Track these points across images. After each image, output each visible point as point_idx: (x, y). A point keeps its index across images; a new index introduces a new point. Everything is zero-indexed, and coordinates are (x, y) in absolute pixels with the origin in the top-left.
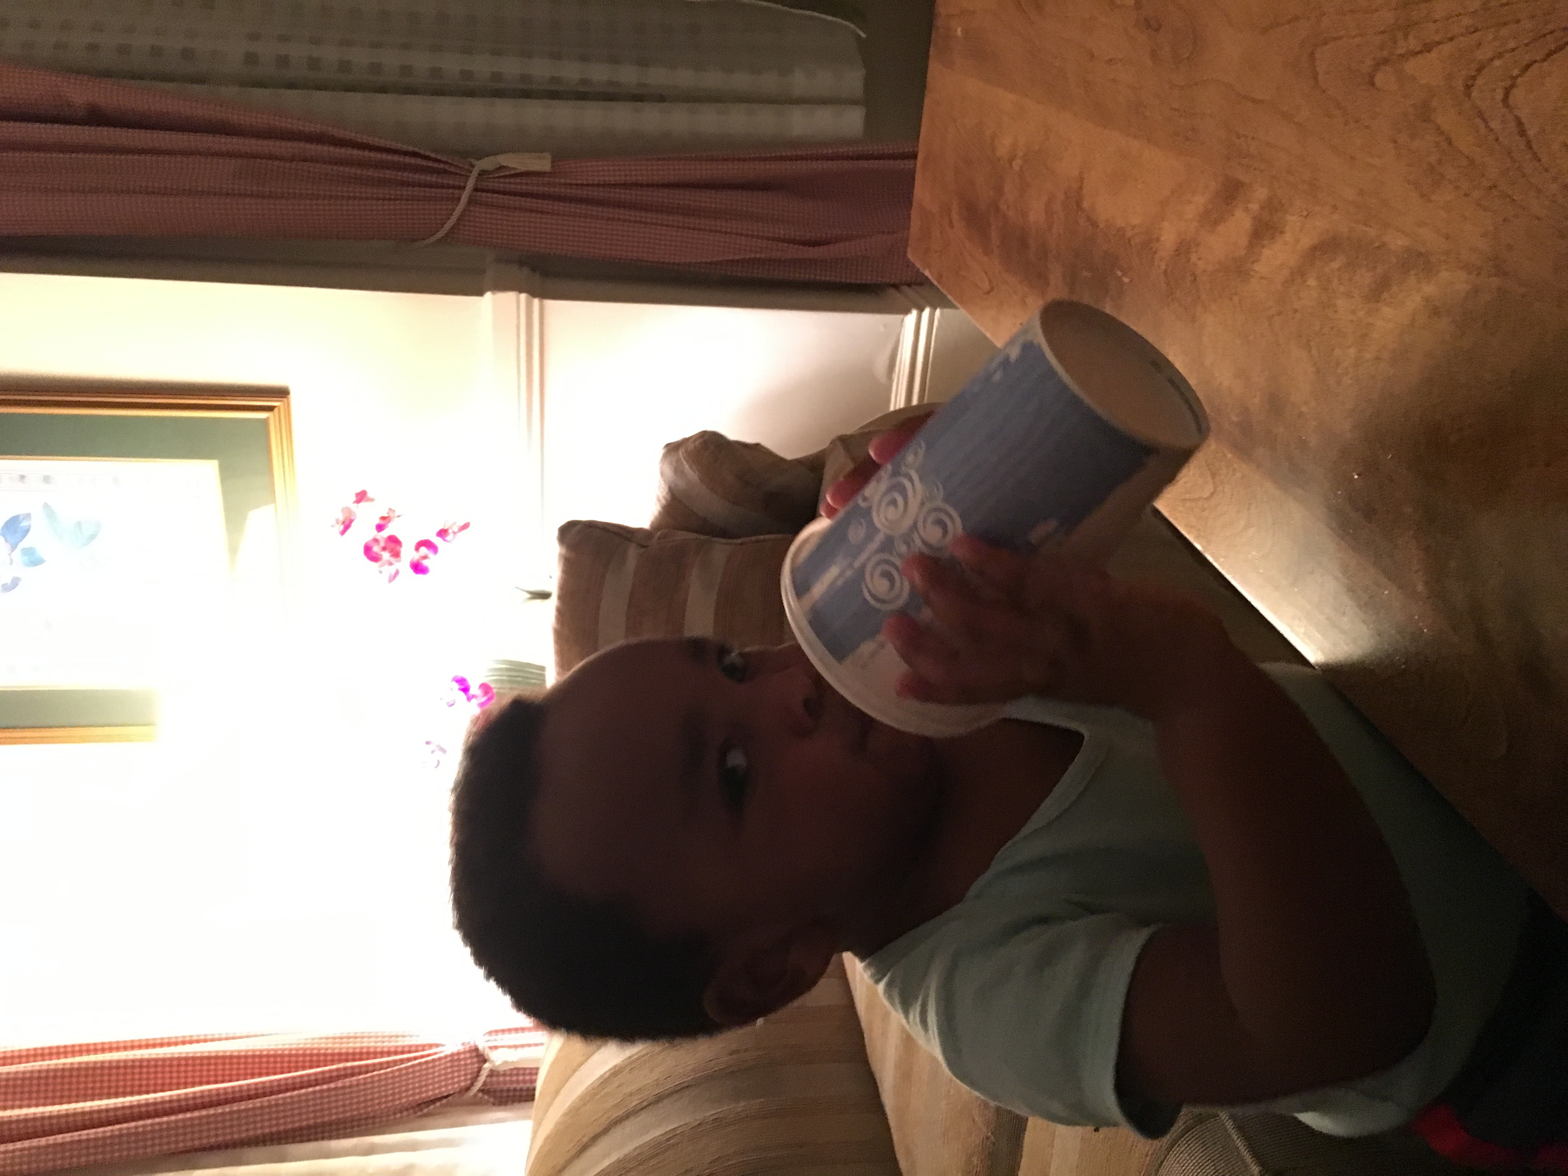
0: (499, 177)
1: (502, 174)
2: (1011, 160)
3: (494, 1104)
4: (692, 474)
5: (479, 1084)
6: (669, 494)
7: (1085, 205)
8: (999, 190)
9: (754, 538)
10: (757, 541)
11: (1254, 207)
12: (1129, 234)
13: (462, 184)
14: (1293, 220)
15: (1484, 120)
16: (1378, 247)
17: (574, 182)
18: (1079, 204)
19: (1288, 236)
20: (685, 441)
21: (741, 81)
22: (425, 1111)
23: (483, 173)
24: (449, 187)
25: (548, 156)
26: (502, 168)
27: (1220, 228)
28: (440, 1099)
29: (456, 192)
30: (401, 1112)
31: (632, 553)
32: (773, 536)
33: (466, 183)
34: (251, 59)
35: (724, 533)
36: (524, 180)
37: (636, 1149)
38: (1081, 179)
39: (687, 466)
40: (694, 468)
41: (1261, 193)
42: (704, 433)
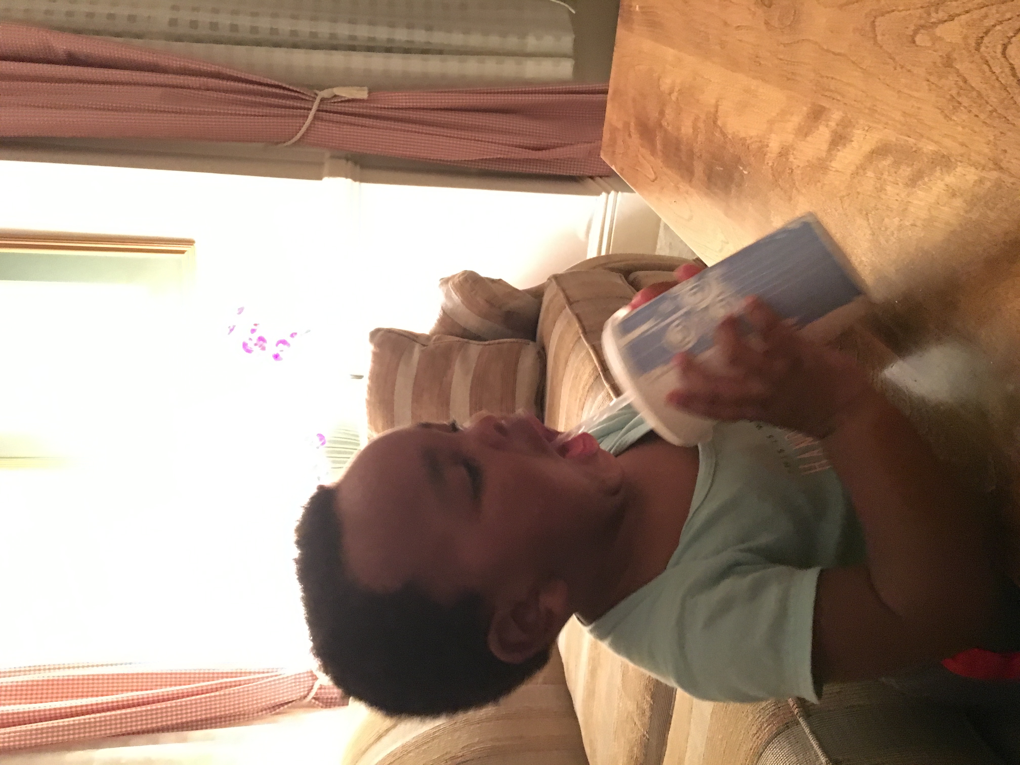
0: (335, 103)
1: (336, 101)
2: (670, 94)
3: (322, 707)
4: (457, 298)
5: (312, 694)
6: (442, 312)
7: (719, 123)
8: (662, 113)
9: (497, 341)
10: (498, 343)
11: (833, 124)
12: (748, 142)
13: (310, 107)
14: (858, 133)
15: (989, 66)
16: (915, 151)
17: (383, 106)
18: (715, 122)
19: (854, 144)
20: (454, 276)
21: (494, 41)
22: (278, 711)
23: (322, 100)
24: (301, 108)
25: (366, 88)
26: (335, 96)
27: (809, 139)
28: (287, 703)
29: (306, 111)
30: (262, 711)
31: (417, 350)
32: (509, 340)
33: (312, 106)
34: (173, 22)
35: (477, 337)
36: (350, 104)
37: (414, 738)
38: (717, 106)
39: (454, 294)
40: (458, 294)
41: (836, 115)
42: (466, 271)
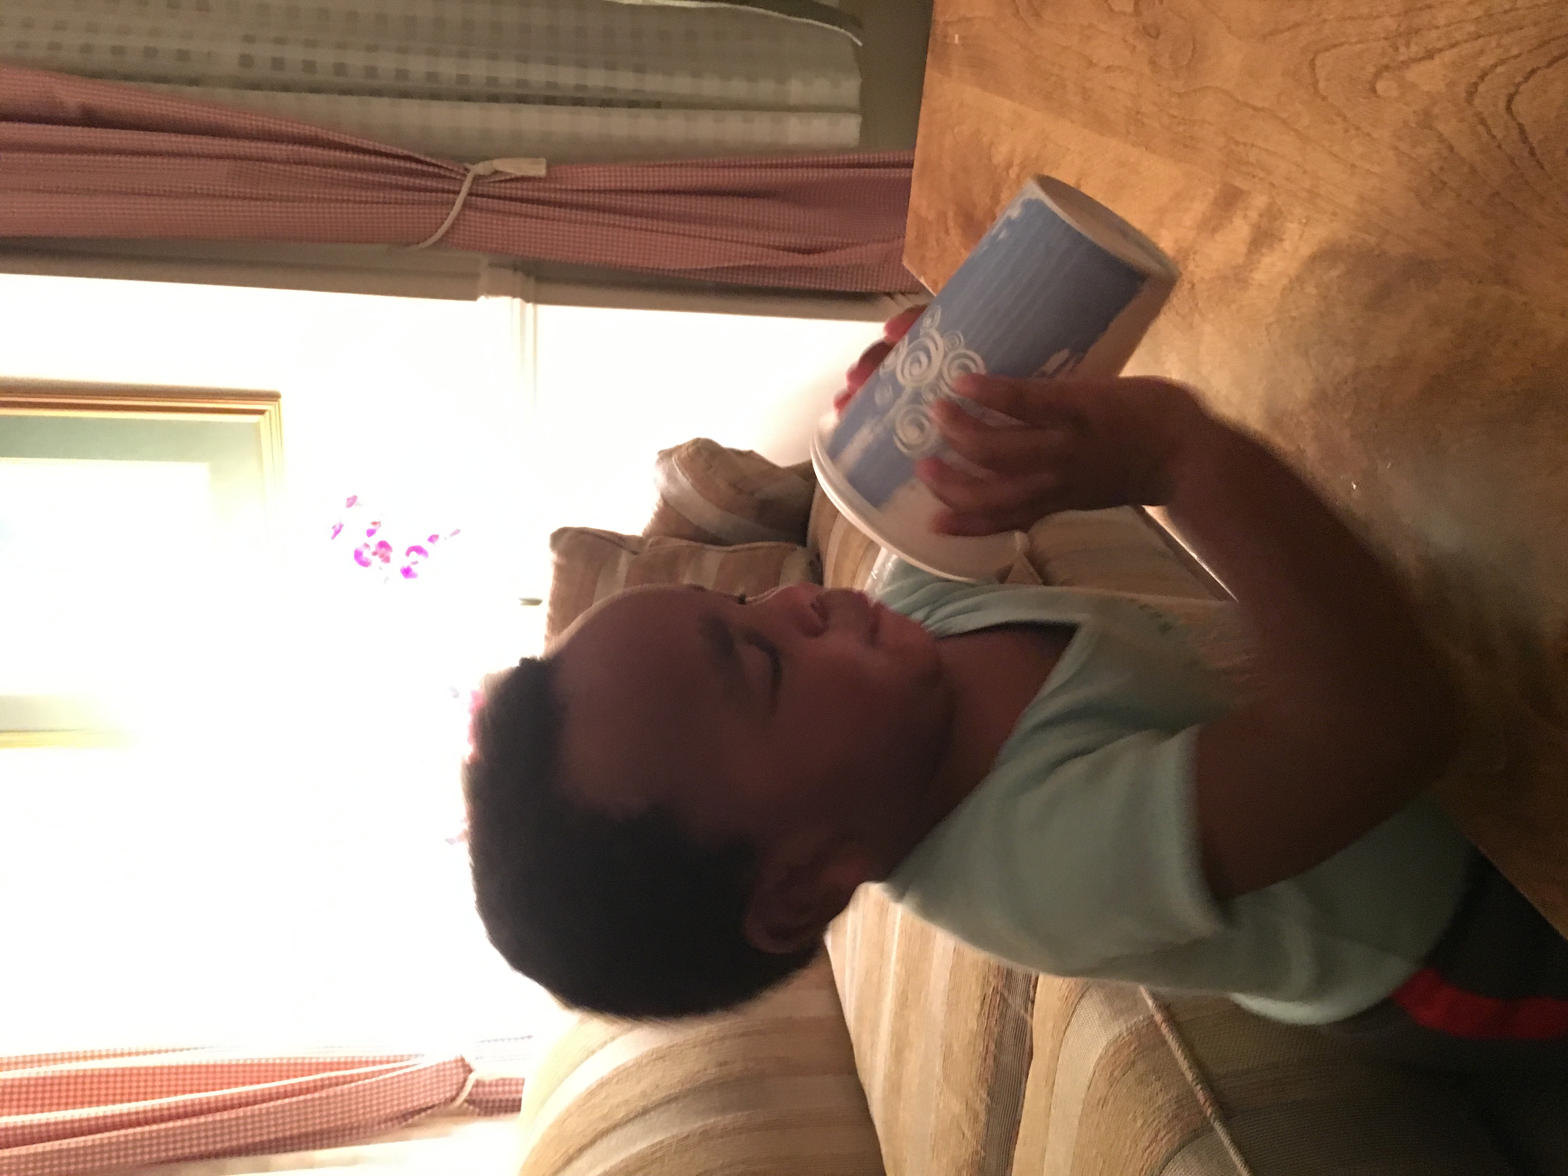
0: (495, 182)
1: (497, 179)
2: (1009, 165)
3: (479, 1115)
4: (684, 481)
5: (464, 1095)
6: (662, 500)
8: (995, 197)
9: (747, 546)
10: (749, 549)
11: (1253, 215)
13: (457, 188)
14: (1292, 228)
15: (1486, 126)
17: (569, 187)
19: (1287, 245)
20: (678, 448)
21: (738, 88)
22: (410, 1121)
23: (477, 178)
24: (443, 191)
25: (543, 161)
26: (496, 172)
27: (1219, 237)
28: (425, 1110)
29: (451, 196)
30: (386, 1122)
31: (624, 560)
32: (766, 544)
33: (461, 187)
34: (246, 61)
35: (716, 540)
36: (519, 185)
37: (622, 1161)
39: (680, 473)
40: (687, 475)
41: (1260, 201)
42: (697, 441)
